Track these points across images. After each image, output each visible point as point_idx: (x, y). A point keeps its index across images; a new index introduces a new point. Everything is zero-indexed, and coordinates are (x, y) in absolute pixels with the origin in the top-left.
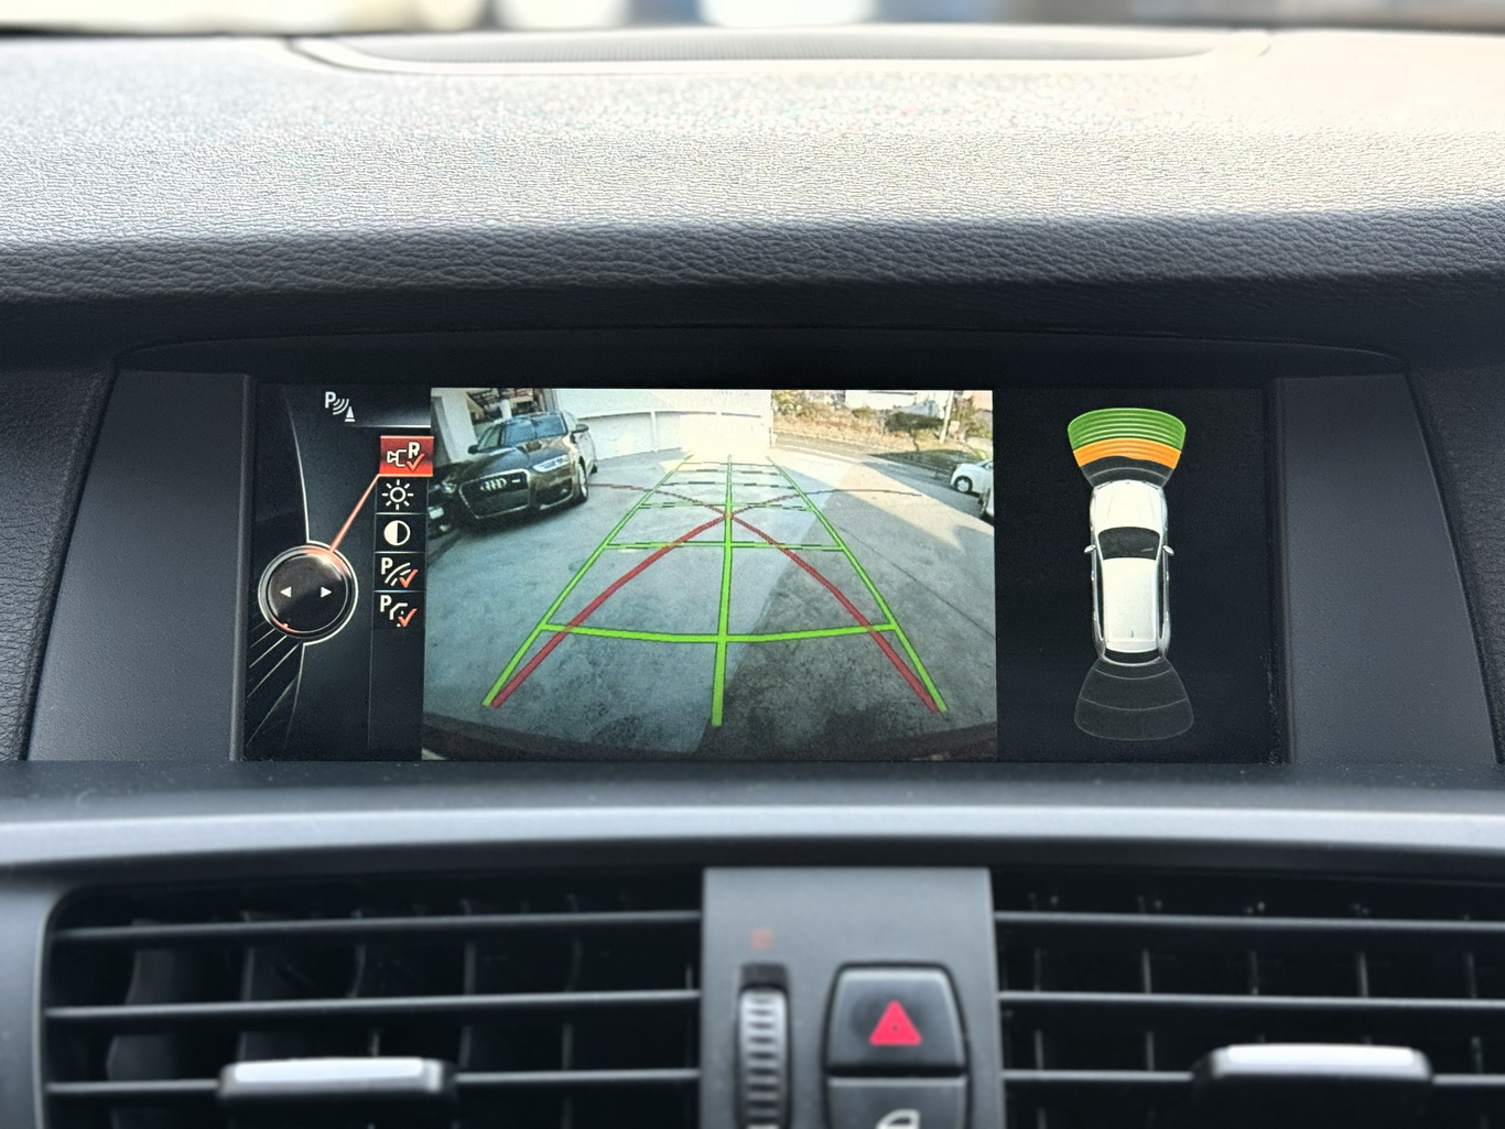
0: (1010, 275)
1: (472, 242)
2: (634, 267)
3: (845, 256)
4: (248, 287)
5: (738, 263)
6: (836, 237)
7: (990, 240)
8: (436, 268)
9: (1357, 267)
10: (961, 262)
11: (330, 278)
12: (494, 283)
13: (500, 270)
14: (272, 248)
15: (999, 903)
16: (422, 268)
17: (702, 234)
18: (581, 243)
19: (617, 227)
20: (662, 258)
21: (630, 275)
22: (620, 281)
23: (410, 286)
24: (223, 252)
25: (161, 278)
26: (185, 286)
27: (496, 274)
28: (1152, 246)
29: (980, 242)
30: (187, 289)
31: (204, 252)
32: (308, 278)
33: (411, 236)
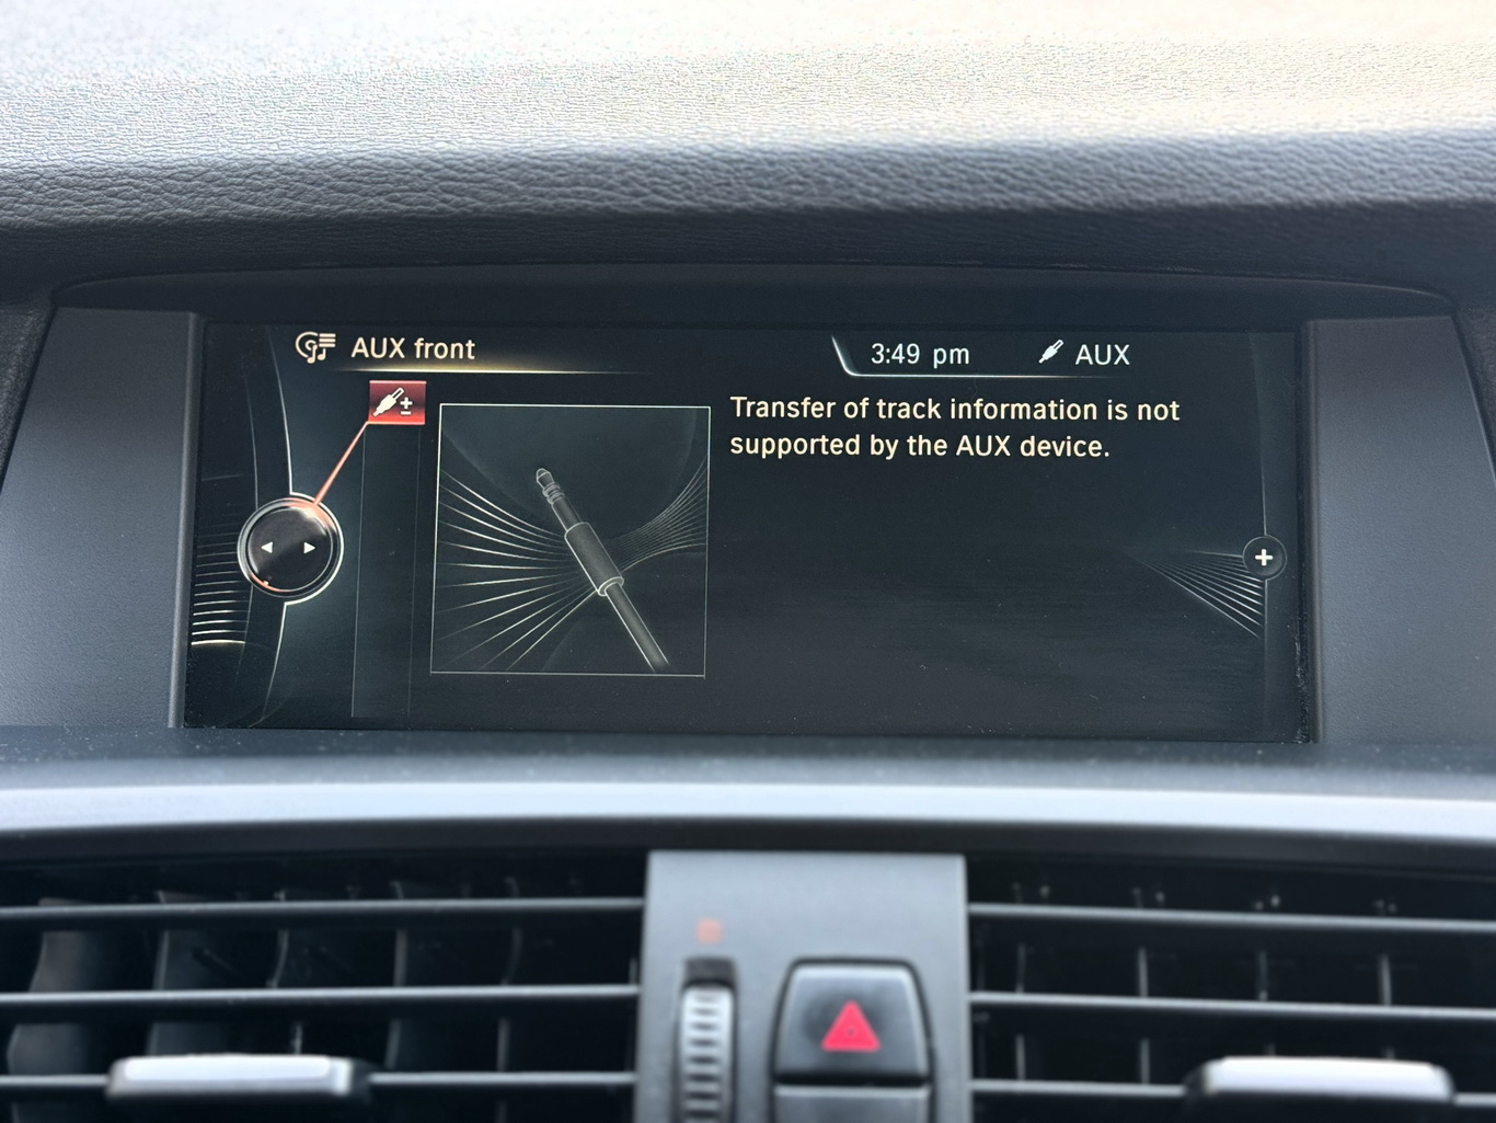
0: (1006, 203)
1: (418, 166)
2: (594, 194)
3: (824, 182)
4: (179, 215)
5: (707, 189)
6: (815, 160)
7: (985, 164)
8: (380, 194)
9: (1394, 194)
10: (951, 187)
11: (265, 205)
12: (442, 211)
13: (448, 197)
14: (205, 172)
15: (975, 893)
16: (366, 195)
17: (668, 157)
18: (536, 167)
19: (577, 150)
20: (625, 183)
21: (589, 203)
22: (578, 209)
23: (351, 214)
24: (152, 177)
25: (85, 205)
26: (113, 213)
27: (444, 201)
28: (1164, 170)
29: (973, 166)
30: (113, 217)
31: (132, 177)
32: (243, 205)
33: (354, 160)
